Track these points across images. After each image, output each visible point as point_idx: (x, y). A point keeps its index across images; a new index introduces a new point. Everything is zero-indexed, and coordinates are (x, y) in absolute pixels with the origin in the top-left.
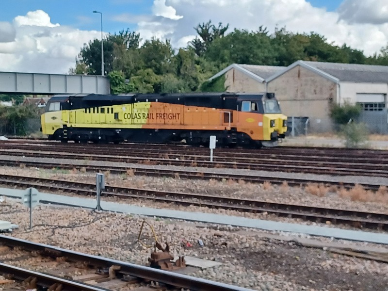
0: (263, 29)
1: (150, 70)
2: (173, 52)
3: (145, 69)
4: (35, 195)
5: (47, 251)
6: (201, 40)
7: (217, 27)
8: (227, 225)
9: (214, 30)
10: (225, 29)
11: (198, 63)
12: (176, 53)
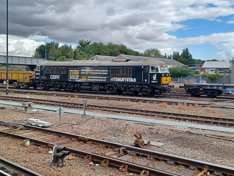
0: (101, 43)
1: (64, 57)
2: (73, 50)
3: (62, 56)
4: (62, 110)
5: (81, 139)
6: (80, 46)
7: (86, 41)
8: (147, 123)
9: (85, 42)
10: (89, 42)
11: (82, 54)
12: (74, 50)
